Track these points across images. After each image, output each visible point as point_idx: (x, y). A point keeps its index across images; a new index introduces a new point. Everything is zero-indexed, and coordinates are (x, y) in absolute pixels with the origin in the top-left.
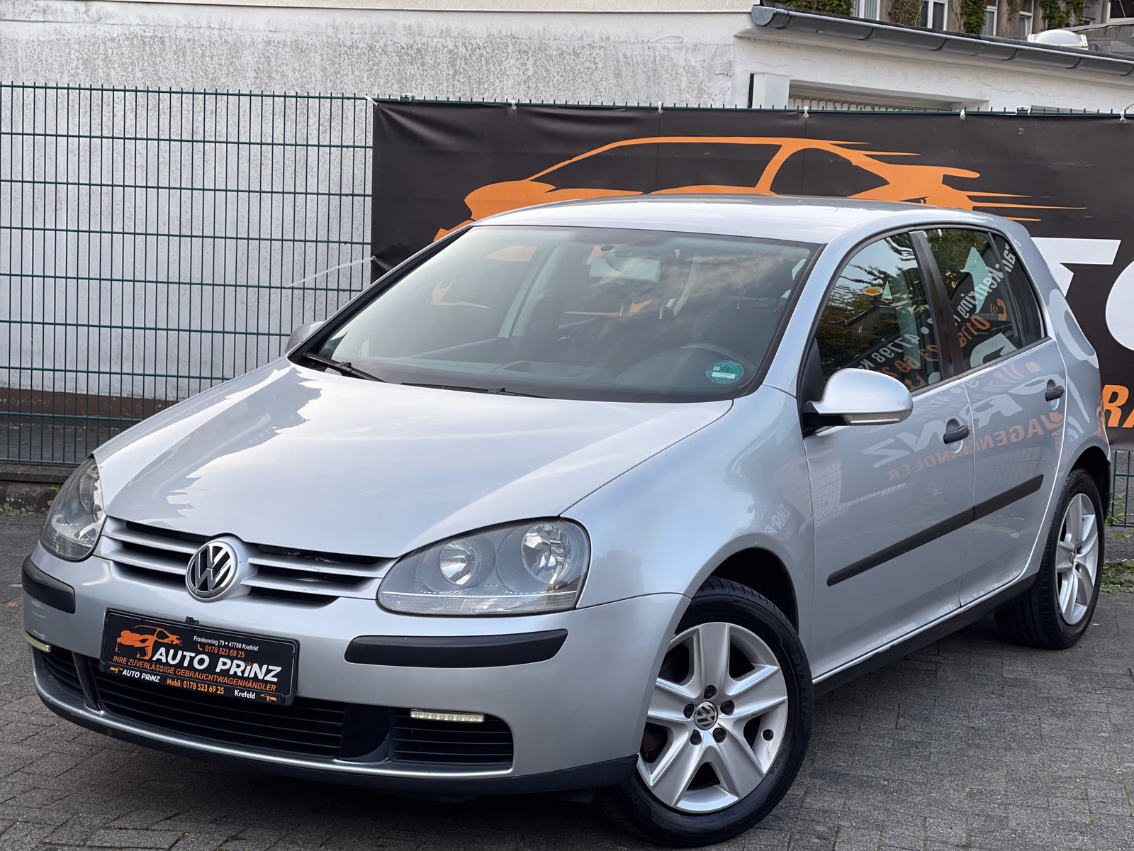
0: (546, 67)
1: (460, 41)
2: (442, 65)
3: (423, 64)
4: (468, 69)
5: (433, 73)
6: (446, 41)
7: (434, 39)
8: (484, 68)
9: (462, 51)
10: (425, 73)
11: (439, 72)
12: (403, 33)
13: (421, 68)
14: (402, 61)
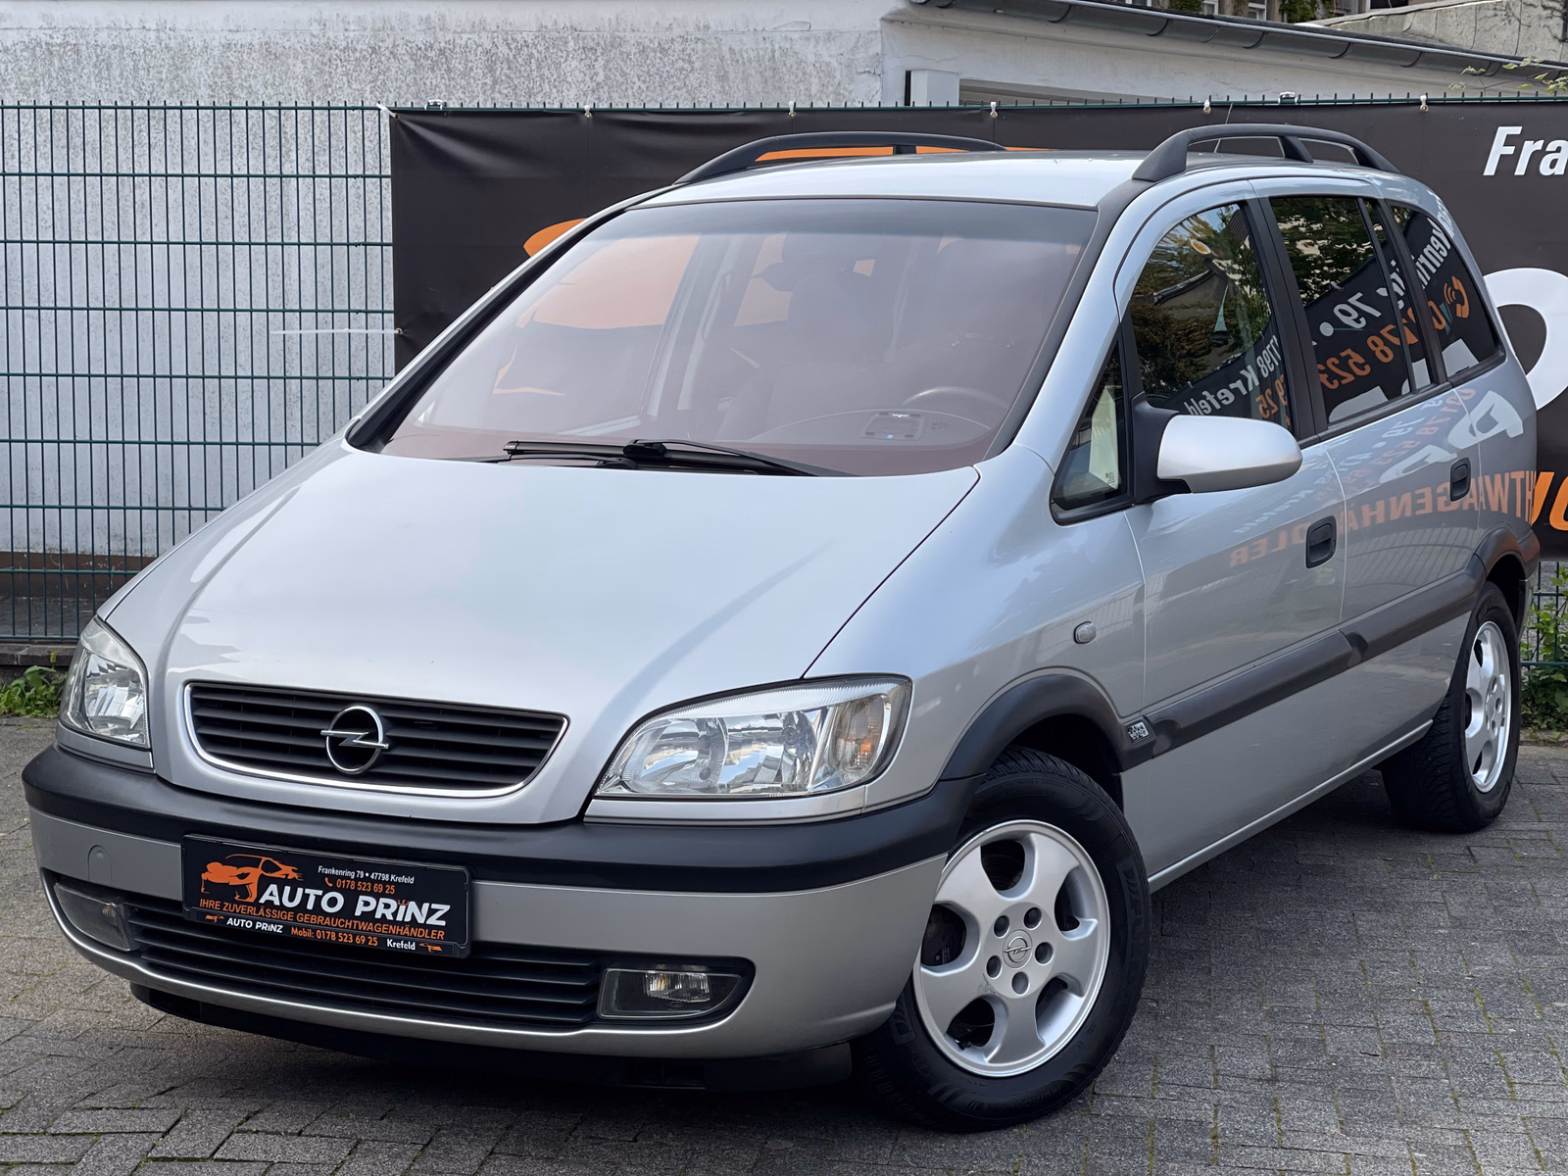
0: (621, 69)
1: (500, 37)
2: (475, 71)
3: (449, 70)
4: (513, 76)
5: (463, 82)
6: (480, 38)
7: (463, 35)
8: (535, 73)
9: (503, 49)
10: (452, 82)
11: (472, 81)
12: (418, 28)
13: (446, 76)
14: (418, 66)
